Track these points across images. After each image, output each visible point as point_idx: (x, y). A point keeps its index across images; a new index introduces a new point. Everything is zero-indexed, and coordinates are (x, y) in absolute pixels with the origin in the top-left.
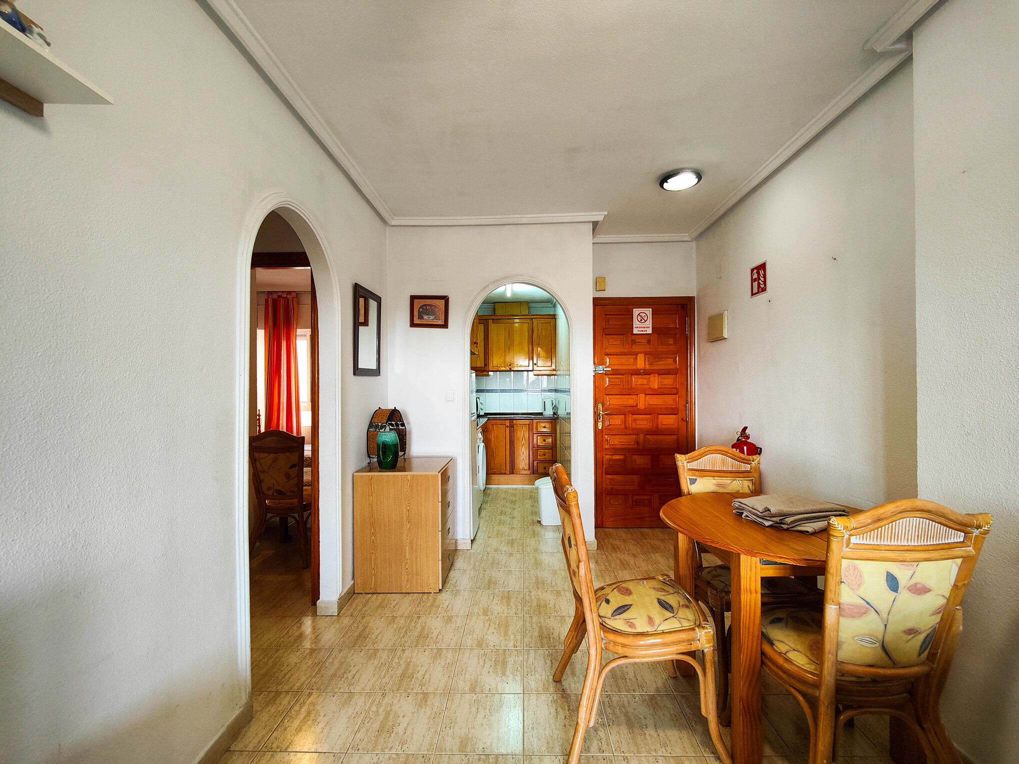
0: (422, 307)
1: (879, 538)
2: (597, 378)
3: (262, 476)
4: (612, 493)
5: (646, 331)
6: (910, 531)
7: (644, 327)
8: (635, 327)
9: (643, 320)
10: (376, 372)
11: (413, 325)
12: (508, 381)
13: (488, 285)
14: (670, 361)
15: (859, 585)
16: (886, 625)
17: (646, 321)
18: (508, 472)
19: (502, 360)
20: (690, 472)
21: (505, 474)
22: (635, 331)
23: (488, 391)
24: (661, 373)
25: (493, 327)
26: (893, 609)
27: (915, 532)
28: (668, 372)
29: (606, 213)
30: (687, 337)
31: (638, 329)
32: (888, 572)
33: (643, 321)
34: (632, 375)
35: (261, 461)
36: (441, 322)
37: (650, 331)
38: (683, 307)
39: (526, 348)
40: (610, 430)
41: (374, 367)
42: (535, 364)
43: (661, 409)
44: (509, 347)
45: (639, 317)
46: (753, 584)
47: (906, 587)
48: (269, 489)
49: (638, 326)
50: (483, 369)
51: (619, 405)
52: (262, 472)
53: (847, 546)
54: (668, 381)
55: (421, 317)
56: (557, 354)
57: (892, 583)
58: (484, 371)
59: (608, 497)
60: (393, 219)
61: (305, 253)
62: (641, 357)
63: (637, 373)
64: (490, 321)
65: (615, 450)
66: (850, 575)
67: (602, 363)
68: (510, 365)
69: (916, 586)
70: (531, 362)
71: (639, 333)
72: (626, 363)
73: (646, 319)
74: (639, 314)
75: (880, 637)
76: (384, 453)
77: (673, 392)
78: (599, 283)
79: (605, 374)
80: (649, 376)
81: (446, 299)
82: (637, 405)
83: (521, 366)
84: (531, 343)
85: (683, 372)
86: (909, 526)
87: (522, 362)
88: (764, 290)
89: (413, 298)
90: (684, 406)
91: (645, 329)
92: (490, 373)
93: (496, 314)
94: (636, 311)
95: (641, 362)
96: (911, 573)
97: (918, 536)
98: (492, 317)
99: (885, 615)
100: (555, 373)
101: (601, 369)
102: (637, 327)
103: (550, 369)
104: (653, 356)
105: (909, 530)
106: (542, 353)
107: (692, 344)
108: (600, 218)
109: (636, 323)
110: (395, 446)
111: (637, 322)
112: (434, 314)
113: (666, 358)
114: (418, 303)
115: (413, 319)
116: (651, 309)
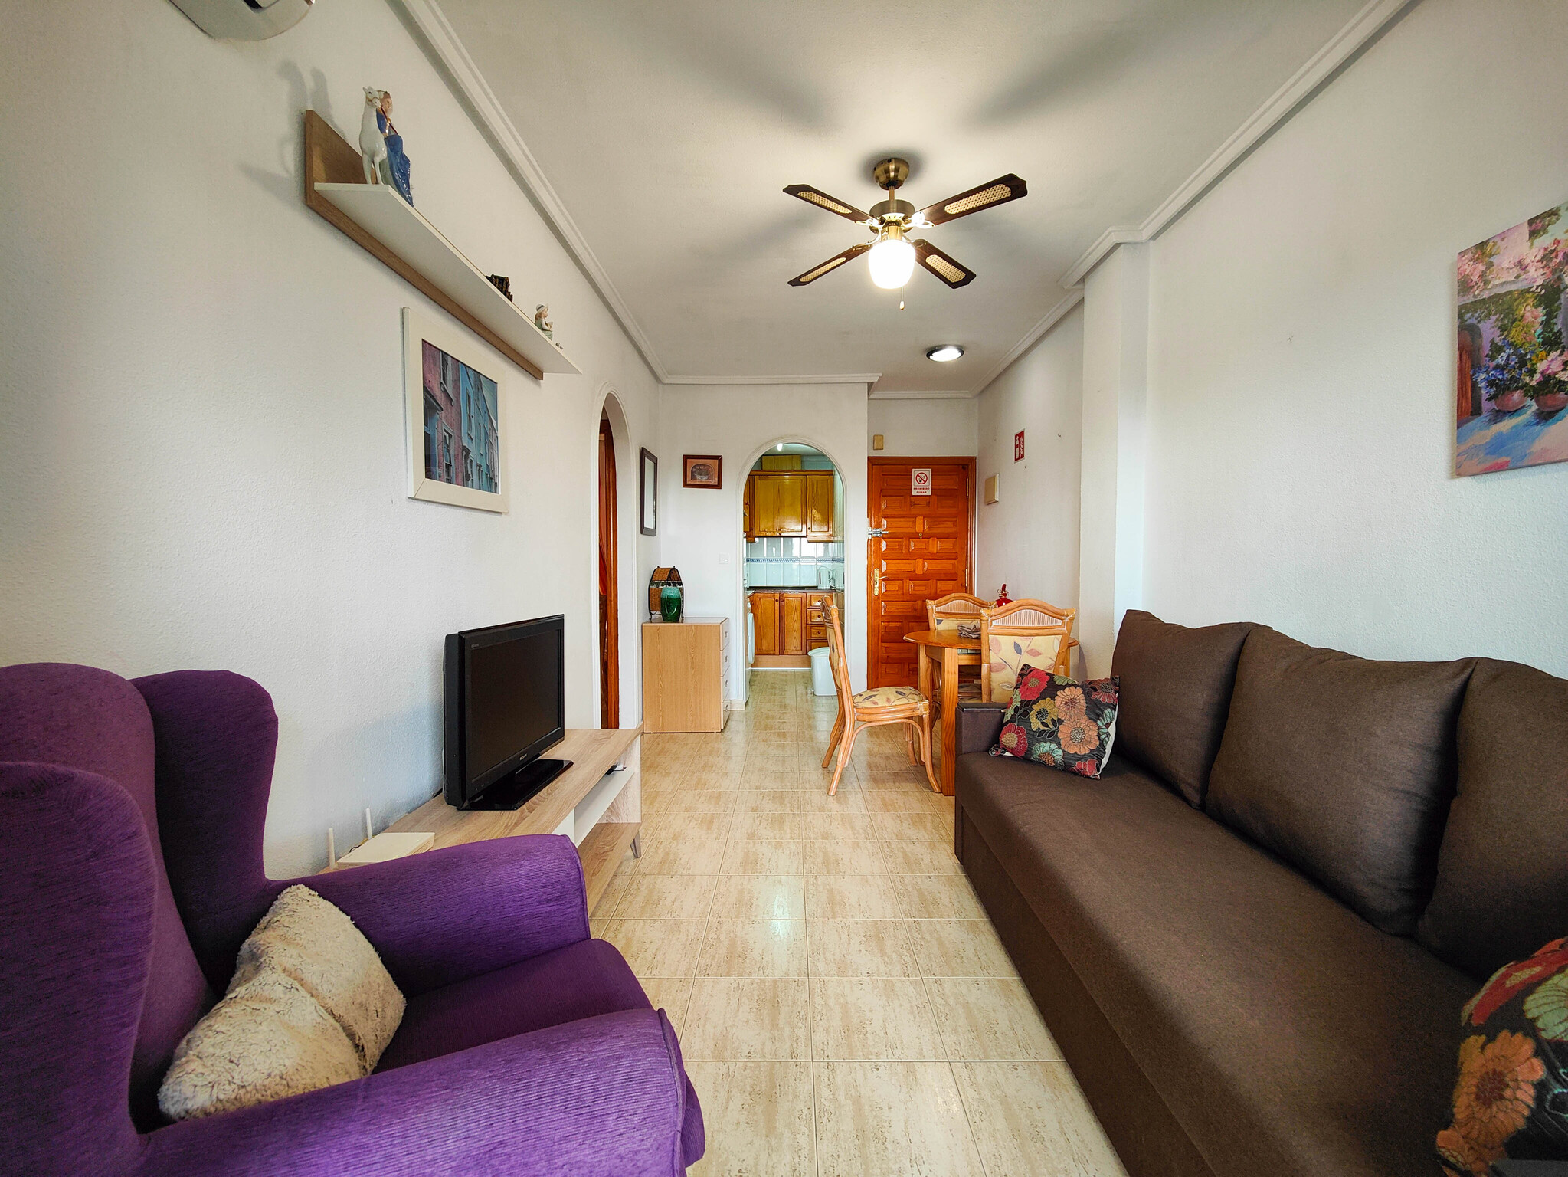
0: (695, 467)
1: (1011, 621)
2: (874, 543)
4: (887, 661)
5: (926, 492)
6: (1028, 617)
7: (923, 489)
8: (914, 488)
9: (922, 481)
10: (655, 531)
11: (686, 485)
12: (778, 549)
13: (763, 445)
14: (950, 524)
15: (1000, 651)
17: (925, 482)
18: (777, 652)
19: (770, 524)
20: (938, 615)
21: (774, 654)
22: (914, 493)
23: (758, 560)
24: (940, 537)
27: (1031, 618)
28: (947, 537)
29: (881, 375)
30: (967, 499)
31: (918, 490)
32: (1015, 642)
34: (911, 538)
36: (714, 483)
37: (929, 493)
38: (964, 468)
39: (799, 509)
40: (886, 596)
41: (652, 527)
42: (809, 529)
43: (940, 574)
44: (778, 509)
45: (918, 478)
46: (953, 668)
47: (1026, 651)
49: (917, 487)
51: (897, 571)
53: (991, 625)
54: (948, 545)
55: (693, 477)
56: (835, 519)
57: (1018, 649)
59: (884, 666)
60: (667, 377)
62: (919, 520)
63: (915, 536)
65: (891, 617)
66: (994, 645)
67: (879, 526)
68: (780, 530)
69: (1034, 650)
70: (804, 526)
71: (918, 494)
72: (903, 525)
73: (925, 480)
74: (918, 475)
76: (669, 606)
77: (952, 556)
78: (876, 440)
79: (883, 538)
80: (928, 540)
81: (719, 459)
82: (915, 571)
83: (793, 531)
84: (805, 504)
85: (962, 534)
86: (1027, 614)
87: (793, 526)
88: (1023, 456)
89: (686, 458)
90: (964, 570)
91: (925, 490)
92: (757, 540)
94: (915, 472)
95: (920, 526)
96: (1029, 642)
97: (1032, 621)
98: (759, 473)
100: (832, 539)
101: (877, 532)
102: (916, 489)
103: (827, 534)
104: (932, 518)
106: (817, 516)
107: (973, 507)
108: (876, 380)
109: (915, 484)
110: (675, 601)
112: (707, 474)
113: (946, 521)
114: (691, 463)
115: (686, 479)
116: (930, 470)
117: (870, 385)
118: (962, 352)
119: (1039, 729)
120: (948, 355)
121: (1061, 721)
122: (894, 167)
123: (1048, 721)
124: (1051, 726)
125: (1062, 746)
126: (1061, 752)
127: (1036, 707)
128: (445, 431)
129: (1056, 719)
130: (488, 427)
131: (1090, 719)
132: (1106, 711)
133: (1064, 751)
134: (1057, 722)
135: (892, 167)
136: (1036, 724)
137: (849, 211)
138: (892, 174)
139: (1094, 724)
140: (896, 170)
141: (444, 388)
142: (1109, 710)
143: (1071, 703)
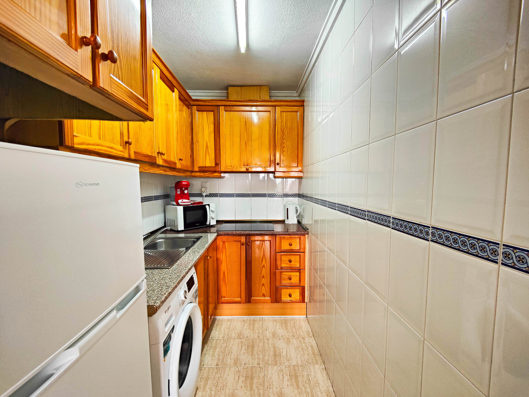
25: (224, 115)
50: (213, 169)
58: (215, 172)
64: (222, 108)
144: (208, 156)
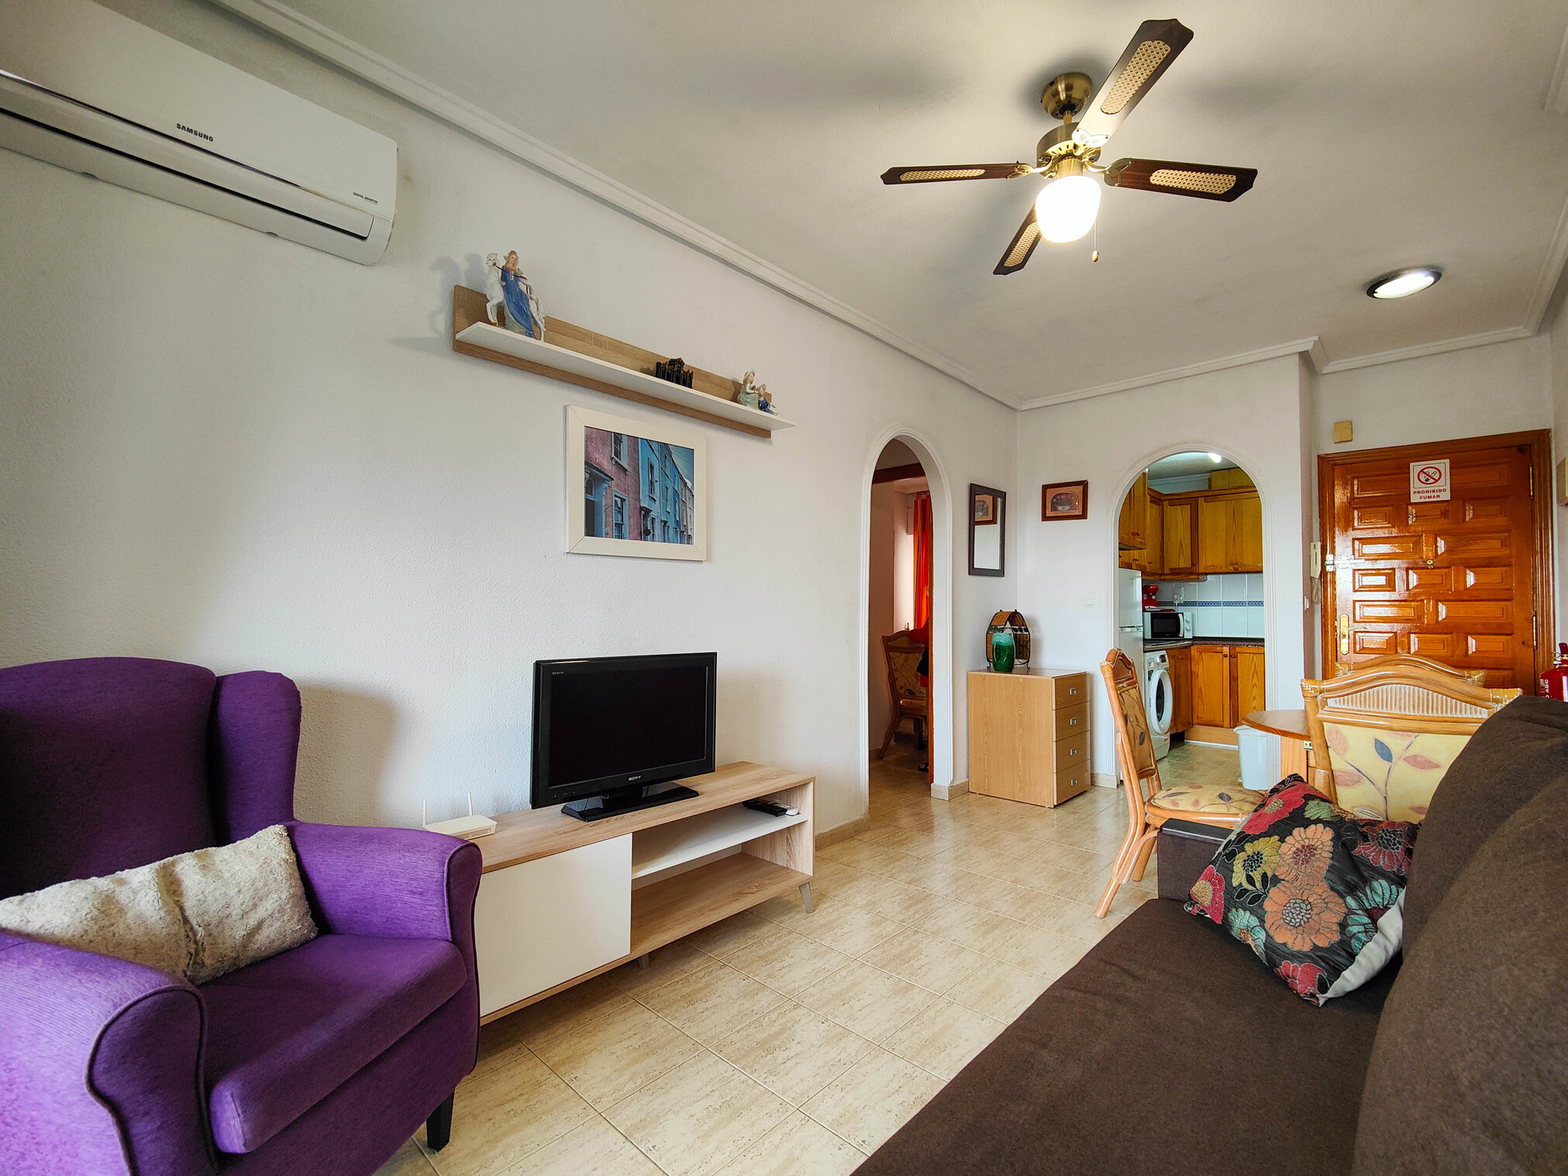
0: (1055, 497)
1: (1363, 703)
3: (897, 675)
5: (1438, 496)
6: (1403, 700)
7: (1434, 491)
8: (1415, 493)
10: (1000, 573)
11: (1045, 518)
14: (1496, 544)
15: (1344, 751)
16: (1385, 798)
17: (1436, 481)
18: (1227, 722)
21: (1223, 727)
22: (1415, 499)
23: (1202, 604)
24: (1474, 565)
25: (1205, 508)
26: (1390, 780)
27: (1409, 700)
28: (1490, 563)
29: (1316, 338)
30: (1533, 501)
31: (1421, 495)
32: (1376, 740)
33: (1431, 481)
34: (1409, 570)
35: (895, 660)
36: (1079, 512)
37: (1446, 496)
38: (1522, 452)
41: (997, 567)
43: (1475, 624)
44: (1234, 537)
45: (1422, 476)
47: (1402, 758)
48: (901, 687)
49: (1421, 490)
50: (1190, 571)
52: (896, 671)
53: (1323, 706)
54: (1491, 577)
55: (1054, 509)
57: (1384, 752)
58: (1192, 574)
60: (1022, 404)
61: (920, 464)
62: (1428, 541)
63: (1420, 566)
64: (1201, 501)
66: (1333, 739)
68: (1235, 564)
69: (1415, 759)
71: (1423, 500)
73: (1437, 477)
74: (1422, 471)
75: (1382, 810)
76: (998, 655)
77: (1503, 596)
78: (1339, 430)
80: (1446, 570)
81: (1084, 485)
85: (1525, 562)
86: (1400, 694)
89: (1045, 488)
90: (1527, 619)
91: (1436, 494)
93: (1213, 488)
94: (1415, 468)
95: (1429, 549)
96: (1406, 743)
97: (1414, 706)
98: (1203, 494)
99: (1382, 786)
102: (1419, 492)
104: (1458, 536)
105: (1400, 699)
108: (1310, 347)
109: (1415, 485)
110: (1010, 648)
111: (1418, 484)
112: (1070, 503)
113: (1485, 538)
114: (1051, 493)
115: (1045, 511)
116: (1447, 461)
117: (1305, 357)
118: (1438, 275)
119: (1241, 884)
120: (1414, 282)
121: (1276, 880)
122: (1063, 86)
123: (1257, 876)
124: (1258, 885)
125: (1267, 926)
126: (1262, 936)
127: (1250, 848)
128: (616, 496)
129: (1270, 875)
130: (678, 487)
131: (1332, 889)
132: (1375, 884)
133: (1268, 935)
134: (1268, 881)
135: (1061, 87)
136: (1239, 878)
137: (983, 171)
138: (1063, 96)
139: (1341, 901)
140: (1068, 88)
141: (616, 462)
142: (1384, 883)
143: (1307, 852)
144: (1182, 555)
